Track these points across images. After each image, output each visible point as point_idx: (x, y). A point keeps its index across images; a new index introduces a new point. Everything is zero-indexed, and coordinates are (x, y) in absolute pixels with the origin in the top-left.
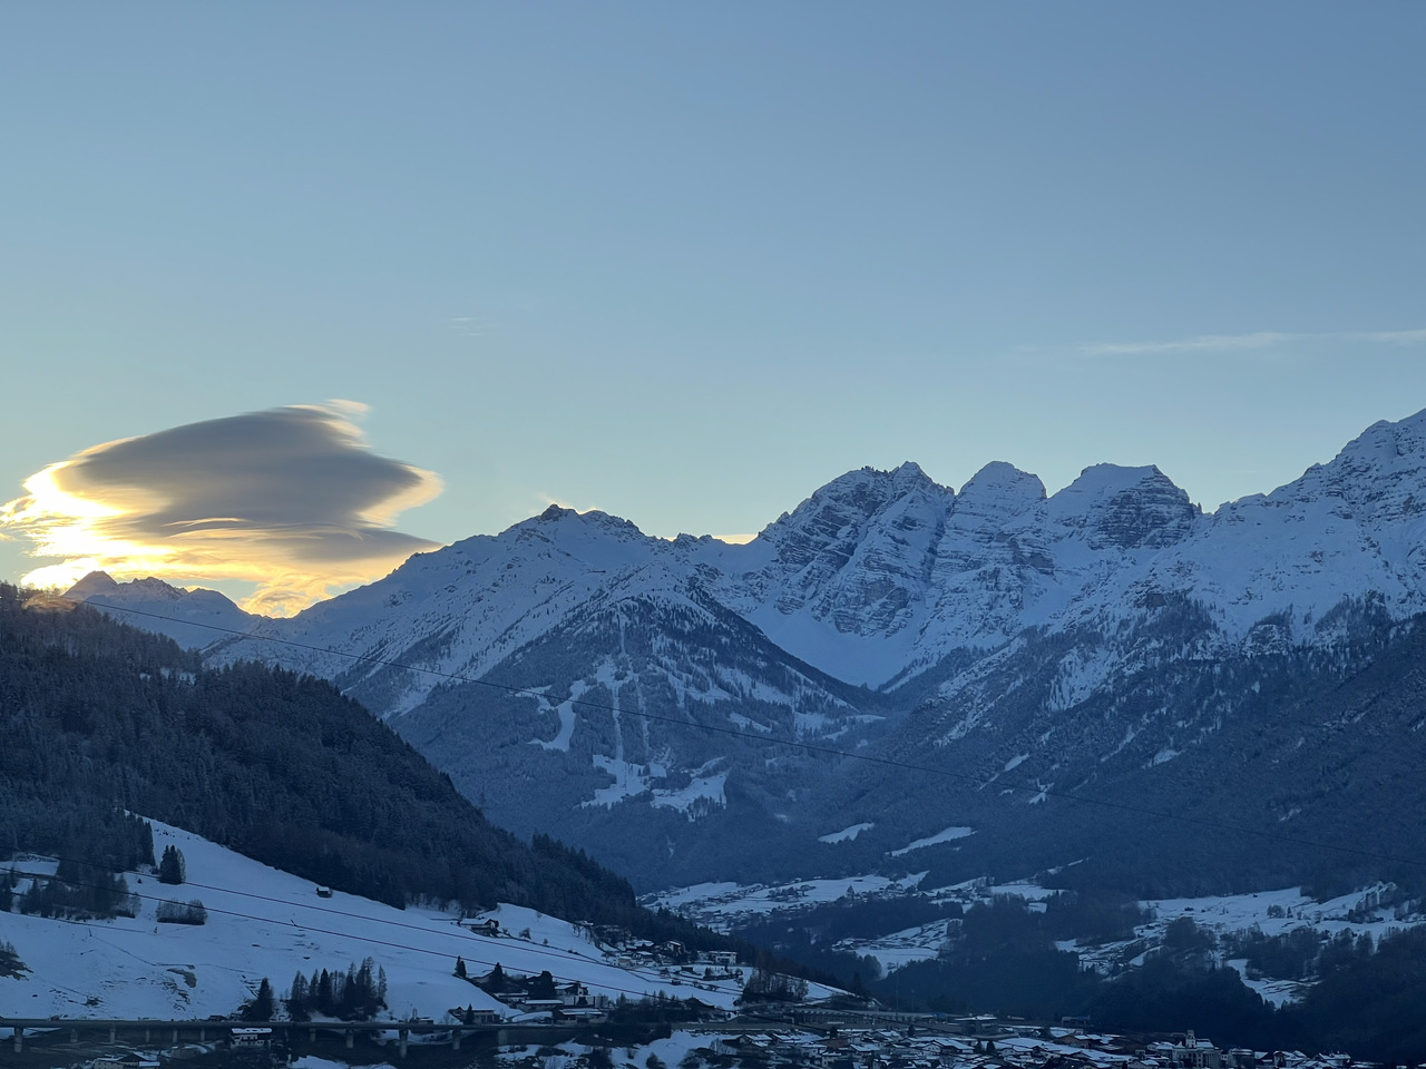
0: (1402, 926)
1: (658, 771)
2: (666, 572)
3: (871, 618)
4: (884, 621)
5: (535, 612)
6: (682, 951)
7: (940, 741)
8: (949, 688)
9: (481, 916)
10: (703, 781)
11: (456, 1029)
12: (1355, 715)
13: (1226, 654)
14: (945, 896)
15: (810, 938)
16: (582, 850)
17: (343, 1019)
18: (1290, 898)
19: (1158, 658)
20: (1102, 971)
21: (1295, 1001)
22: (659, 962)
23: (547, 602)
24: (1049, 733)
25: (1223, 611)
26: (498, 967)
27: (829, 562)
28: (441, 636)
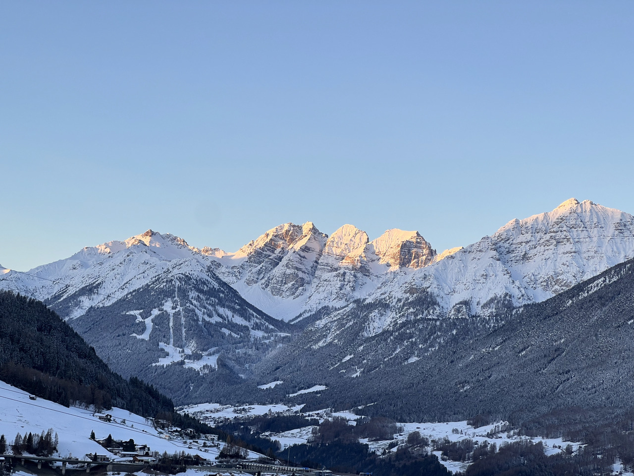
0: (510, 441)
1: (188, 351)
2: (198, 263)
3: (287, 290)
4: (293, 291)
5: (138, 277)
6: (194, 433)
7: (314, 347)
8: (320, 323)
9: (104, 412)
10: (208, 357)
11: (89, 463)
12: (496, 347)
13: (442, 316)
14: (312, 416)
15: (250, 430)
16: (152, 385)
17: (37, 456)
18: (462, 425)
19: (413, 316)
20: (378, 453)
21: (461, 471)
22: (183, 438)
23: (143, 273)
24: (363, 347)
25: (442, 297)
26: (110, 436)
27: (270, 264)
28: (95, 285)
